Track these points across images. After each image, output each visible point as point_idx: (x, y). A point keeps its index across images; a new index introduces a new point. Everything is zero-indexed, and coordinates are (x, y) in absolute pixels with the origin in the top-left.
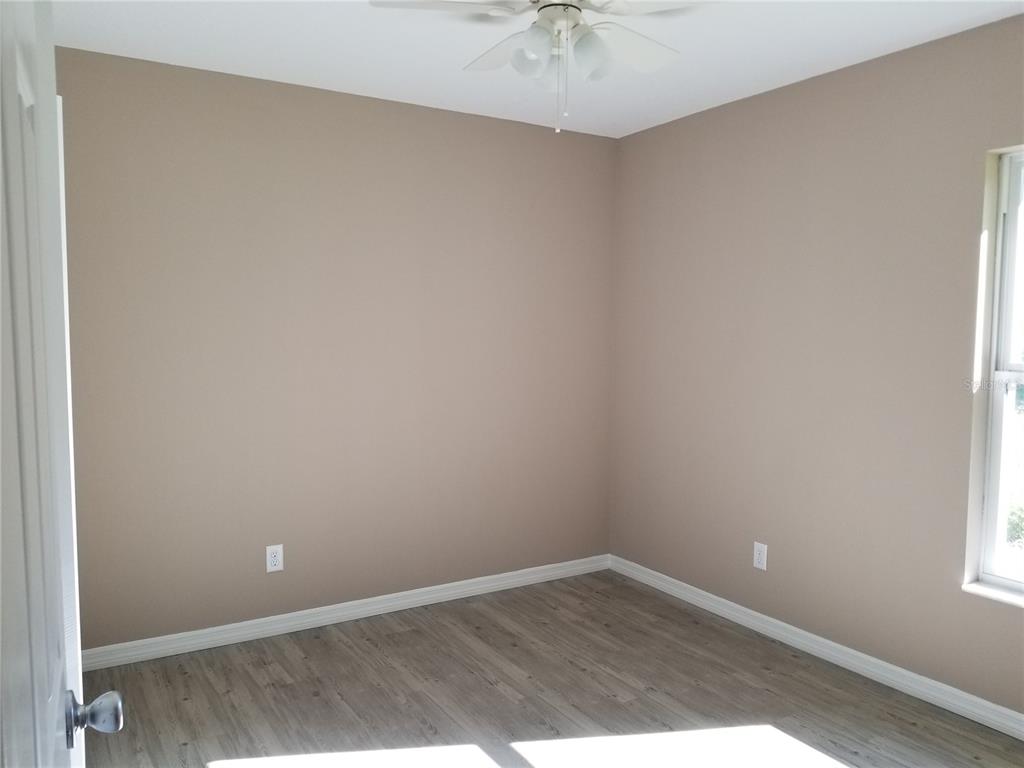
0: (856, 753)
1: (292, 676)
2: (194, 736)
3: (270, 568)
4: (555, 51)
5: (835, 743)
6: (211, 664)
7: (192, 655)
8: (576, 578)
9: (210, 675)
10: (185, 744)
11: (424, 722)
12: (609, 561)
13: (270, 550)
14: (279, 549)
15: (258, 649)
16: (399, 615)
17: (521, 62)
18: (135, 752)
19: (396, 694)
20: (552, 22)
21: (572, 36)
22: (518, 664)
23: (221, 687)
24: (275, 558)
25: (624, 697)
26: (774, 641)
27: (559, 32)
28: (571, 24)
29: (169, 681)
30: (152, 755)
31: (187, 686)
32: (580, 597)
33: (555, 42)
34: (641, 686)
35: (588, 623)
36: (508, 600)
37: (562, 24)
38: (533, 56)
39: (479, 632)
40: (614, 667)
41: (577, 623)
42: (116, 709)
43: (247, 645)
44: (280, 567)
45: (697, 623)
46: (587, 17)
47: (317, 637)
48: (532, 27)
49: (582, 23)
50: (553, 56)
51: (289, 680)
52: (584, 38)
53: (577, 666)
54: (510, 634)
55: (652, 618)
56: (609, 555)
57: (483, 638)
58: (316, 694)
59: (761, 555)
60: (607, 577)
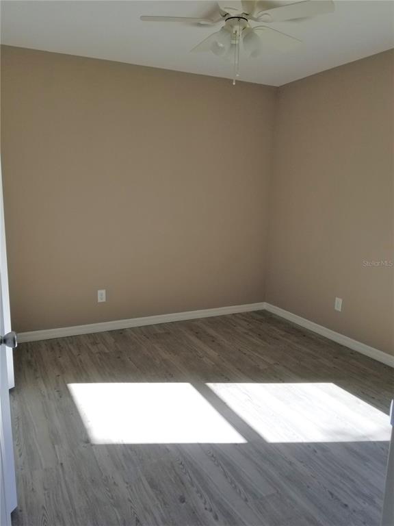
0: (373, 398)
1: (108, 349)
2: (63, 373)
3: (99, 301)
4: (234, 42)
5: (363, 393)
6: (72, 343)
7: (63, 339)
8: (247, 313)
9: (71, 347)
10: (58, 376)
11: (167, 372)
12: (264, 306)
13: (99, 292)
14: (103, 292)
15: (94, 338)
16: (160, 325)
17: (216, 48)
18: (37, 378)
19: (155, 359)
20: (232, 27)
21: (242, 34)
22: (214, 350)
23: (75, 352)
24: (102, 296)
25: (262, 367)
26: (342, 346)
27: (236, 32)
28: (242, 28)
29: (53, 349)
30: (44, 380)
31: (61, 351)
32: (248, 321)
33: (234, 37)
34: (272, 362)
35: (250, 333)
36: (212, 321)
37: (237, 28)
38: (221, 45)
39: (197, 335)
40: (259, 353)
41: (245, 333)
42: (14, 339)
43: (89, 335)
44: (104, 300)
45: (304, 336)
46: (251, 24)
47: (121, 333)
48: (221, 30)
49: (248, 26)
50: (232, 45)
51: (107, 351)
52: (249, 34)
53: (242, 352)
54: (213, 337)
55: (283, 333)
56: (265, 303)
57: (199, 338)
58: (119, 358)
59: (338, 304)
60: (263, 313)
